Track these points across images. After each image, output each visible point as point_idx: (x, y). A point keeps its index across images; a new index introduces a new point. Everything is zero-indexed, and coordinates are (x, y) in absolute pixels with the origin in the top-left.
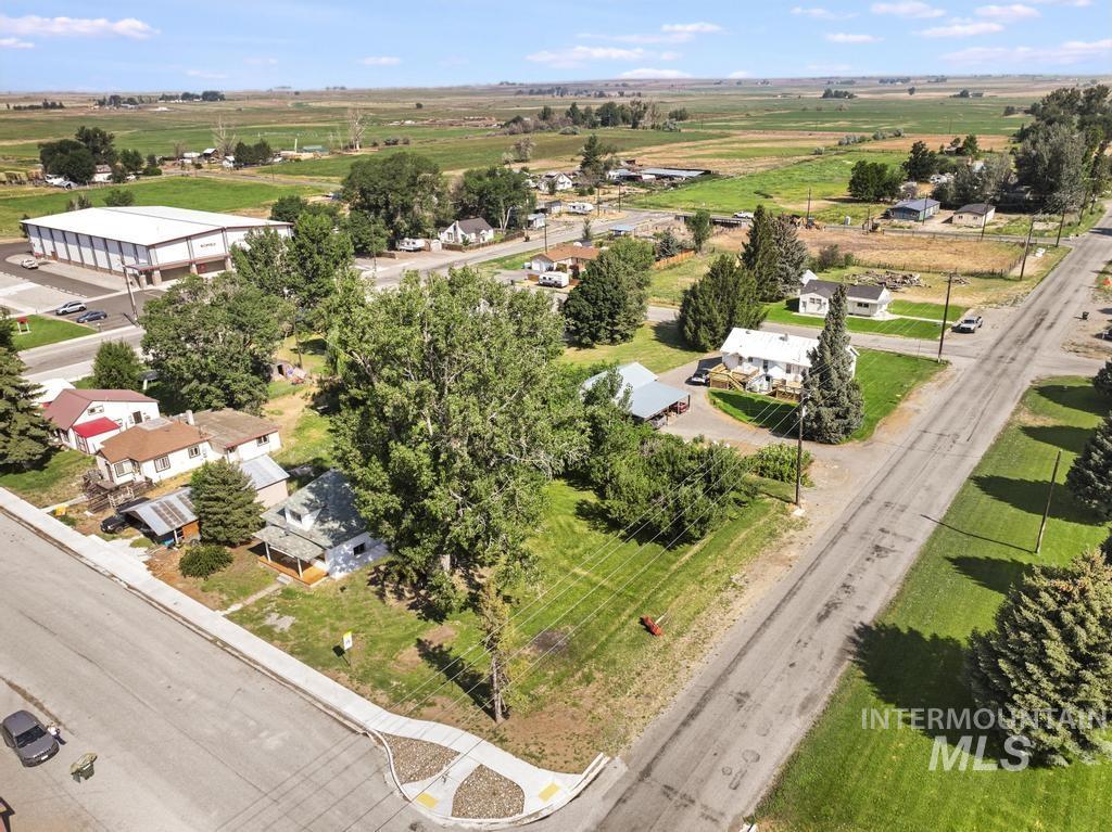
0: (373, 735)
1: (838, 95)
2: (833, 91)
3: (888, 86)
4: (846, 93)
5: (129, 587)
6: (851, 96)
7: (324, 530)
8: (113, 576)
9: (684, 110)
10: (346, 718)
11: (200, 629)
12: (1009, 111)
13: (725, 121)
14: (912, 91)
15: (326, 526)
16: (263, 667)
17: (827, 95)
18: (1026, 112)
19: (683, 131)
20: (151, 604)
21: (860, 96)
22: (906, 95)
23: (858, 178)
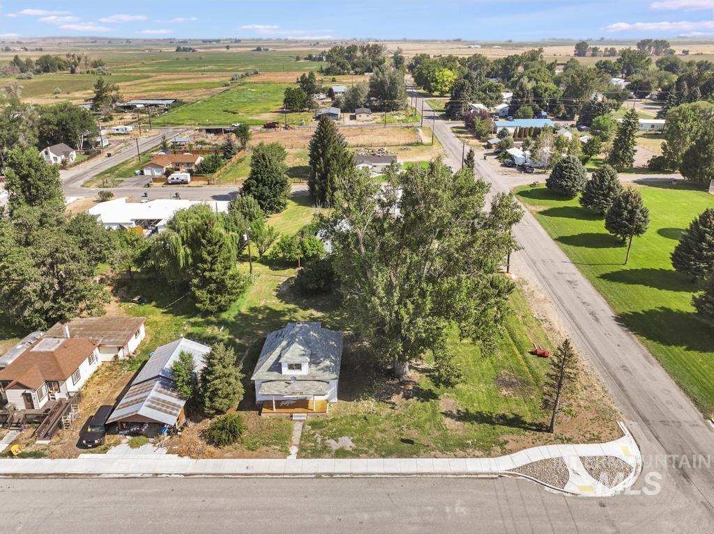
0: (505, 474)
1: (185, 50)
2: (182, 47)
3: (208, 45)
4: (190, 49)
5: (185, 475)
6: (194, 51)
7: (322, 369)
8: (157, 474)
9: (100, 60)
10: (476, 474)
11: (294, 474)
12: (298, 59)
13: (134, 67)
14: (228, 47)
15: (322, 365)
16: (378, 474)
17: (178, 50)
18: (306, 59)
19: (112, 74)
20: (226, 478)
21: (199, 50)
22: (225, 50)
23: (289, 98)
